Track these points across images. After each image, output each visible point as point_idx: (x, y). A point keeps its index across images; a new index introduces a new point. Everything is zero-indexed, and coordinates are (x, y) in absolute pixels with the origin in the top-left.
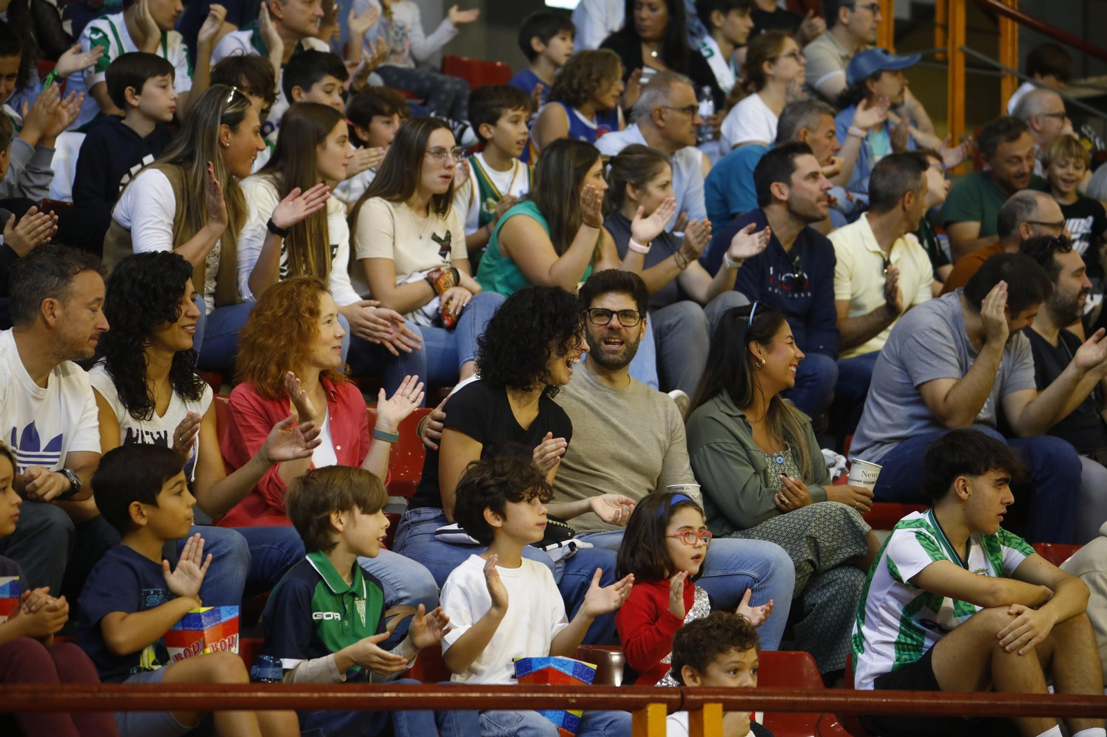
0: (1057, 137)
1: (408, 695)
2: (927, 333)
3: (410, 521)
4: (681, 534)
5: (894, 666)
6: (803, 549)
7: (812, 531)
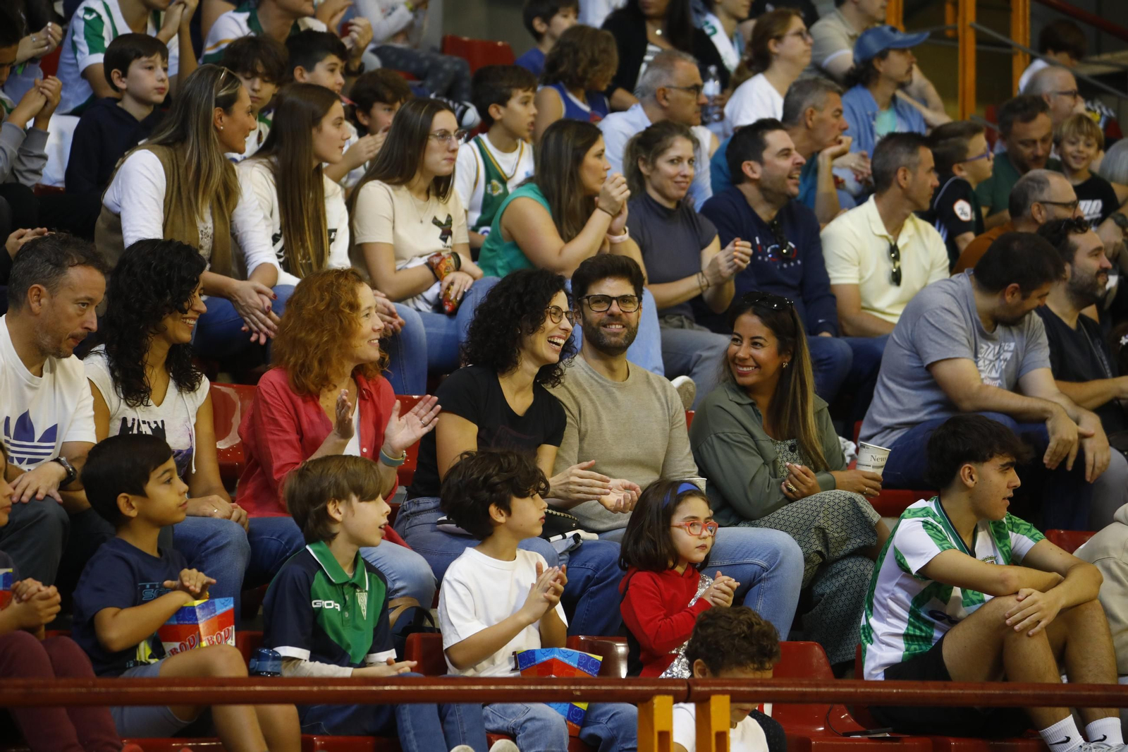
0: (1069, 115)
1: (409, 688)
2: (938, 312)
3: (409, 512)
4: (686, 525)
5: (904, 656)
6: (812, 541)
7: (821, 522)
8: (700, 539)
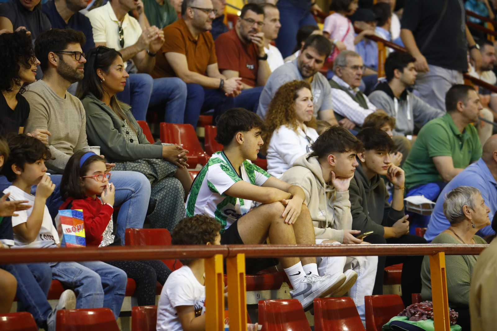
4: (95, 176)
8: (103, 182)
